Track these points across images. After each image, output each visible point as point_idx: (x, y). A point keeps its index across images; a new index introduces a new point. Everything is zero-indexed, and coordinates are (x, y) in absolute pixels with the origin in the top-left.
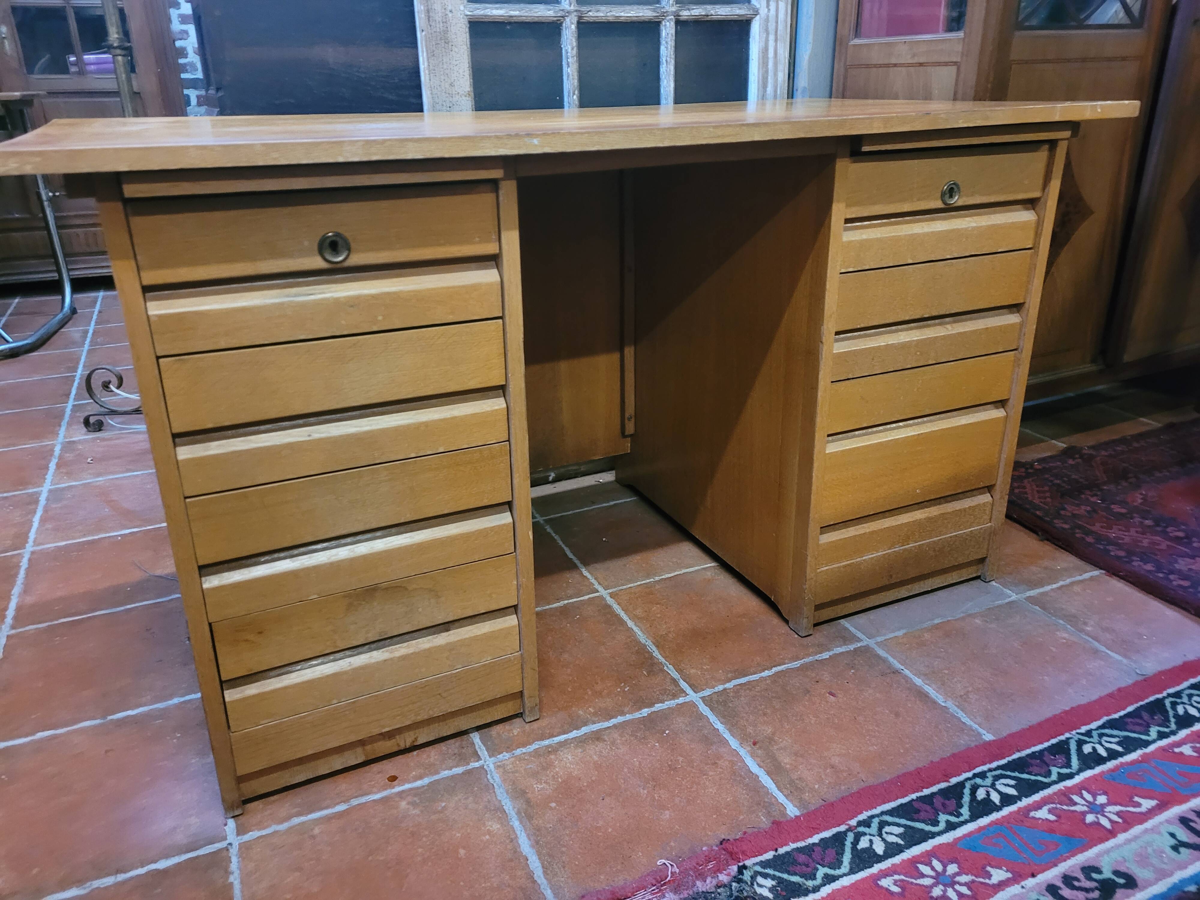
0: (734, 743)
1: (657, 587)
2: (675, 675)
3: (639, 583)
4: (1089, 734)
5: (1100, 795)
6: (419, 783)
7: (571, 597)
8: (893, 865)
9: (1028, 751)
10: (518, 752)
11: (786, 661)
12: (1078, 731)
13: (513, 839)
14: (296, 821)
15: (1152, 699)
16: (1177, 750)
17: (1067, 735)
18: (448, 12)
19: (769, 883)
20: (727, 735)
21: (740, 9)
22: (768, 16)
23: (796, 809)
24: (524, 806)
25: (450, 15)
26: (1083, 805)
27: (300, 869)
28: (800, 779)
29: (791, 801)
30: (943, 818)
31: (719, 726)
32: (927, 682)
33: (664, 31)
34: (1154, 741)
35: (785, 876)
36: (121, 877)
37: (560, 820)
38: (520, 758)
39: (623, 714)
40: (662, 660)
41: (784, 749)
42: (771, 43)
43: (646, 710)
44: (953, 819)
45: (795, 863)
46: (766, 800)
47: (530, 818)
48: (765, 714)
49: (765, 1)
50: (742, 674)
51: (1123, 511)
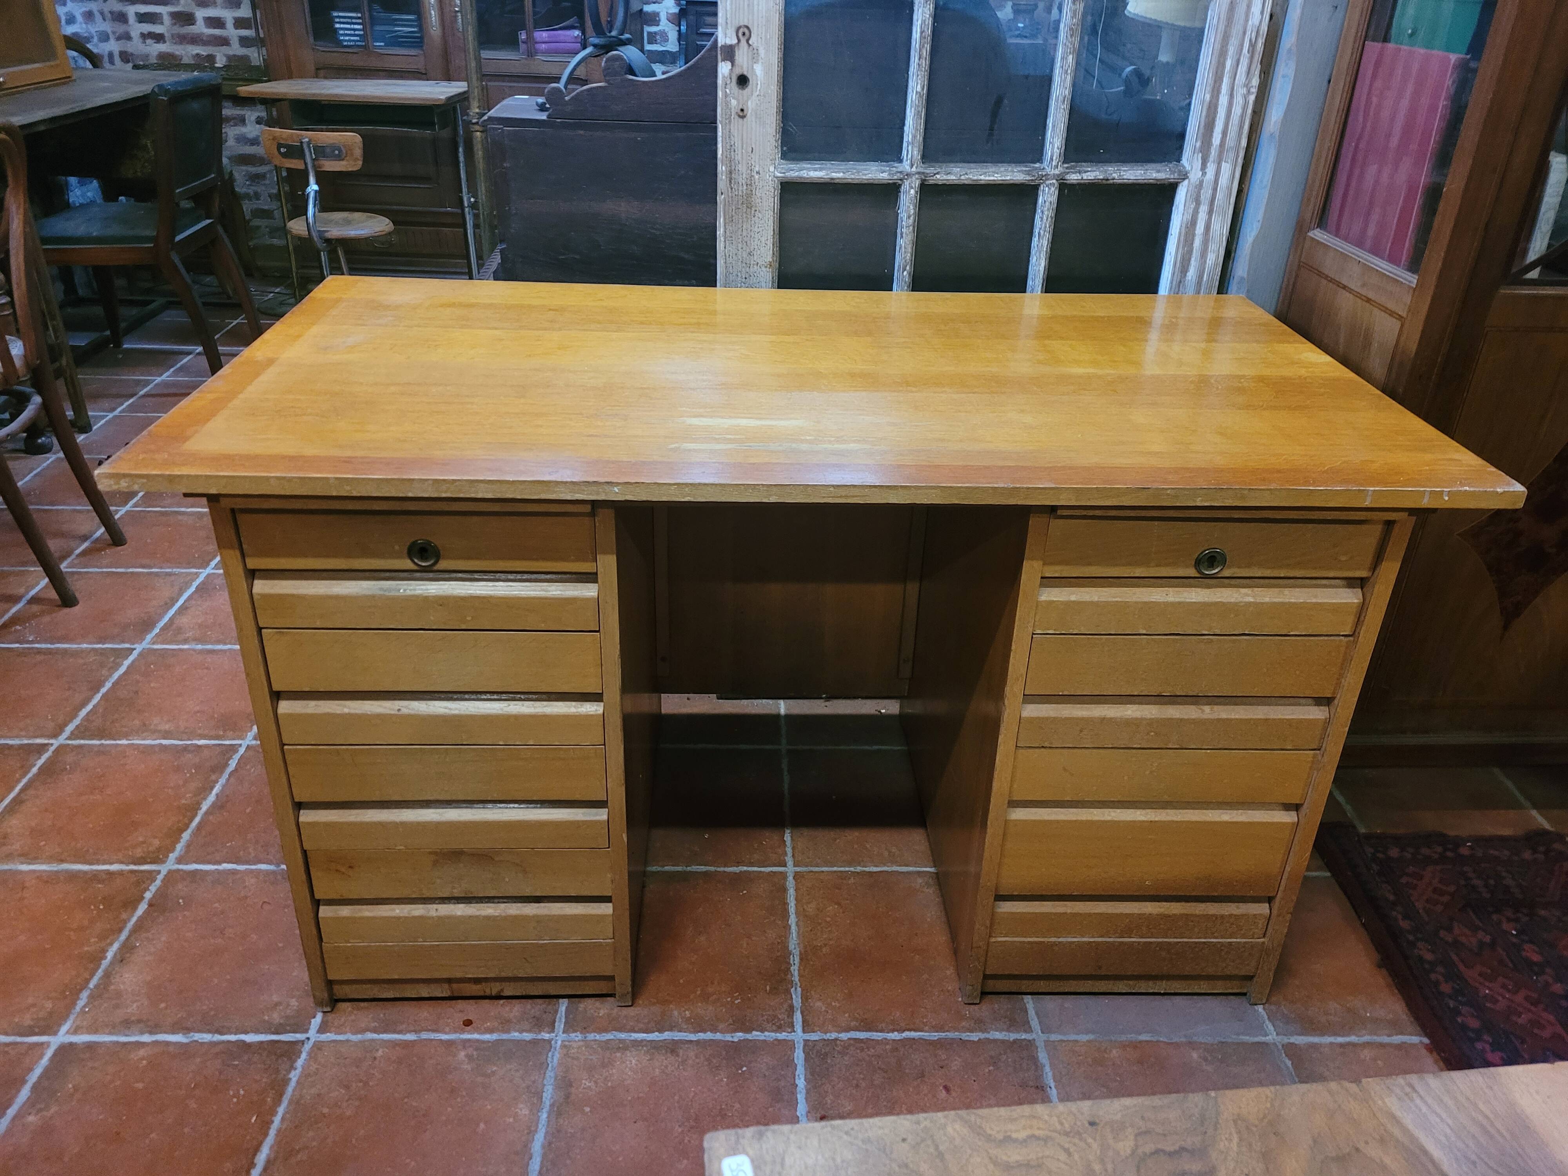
1: (852, 881)
2: (797, 1001)
3: (835, 869)
6: (487, 1037)
7: (752, 864)
10: (591, 1036)
11: (926, 1028)
13: (531, 1132)
14: (370, 1036)
18: (754, 174)
20: (801, 1097)
21: (1158, 171)
22: (1201, 182)
24: (561, 1100)
25: (757, 177)
27: (347, 1087)
31: (801, 1082)
33: (1042, 198)
36: (218, 1037)
37: (583, 1130)
38: (587, 1044)
39: (714, 1030)
40: (796, 978)
42: (1202, 216)
43: (740, 1034)
47: (559, 1114)
48: (857, 1086)
49: (1200, 161)
50: (868, 1027)
51: (1536, 958)
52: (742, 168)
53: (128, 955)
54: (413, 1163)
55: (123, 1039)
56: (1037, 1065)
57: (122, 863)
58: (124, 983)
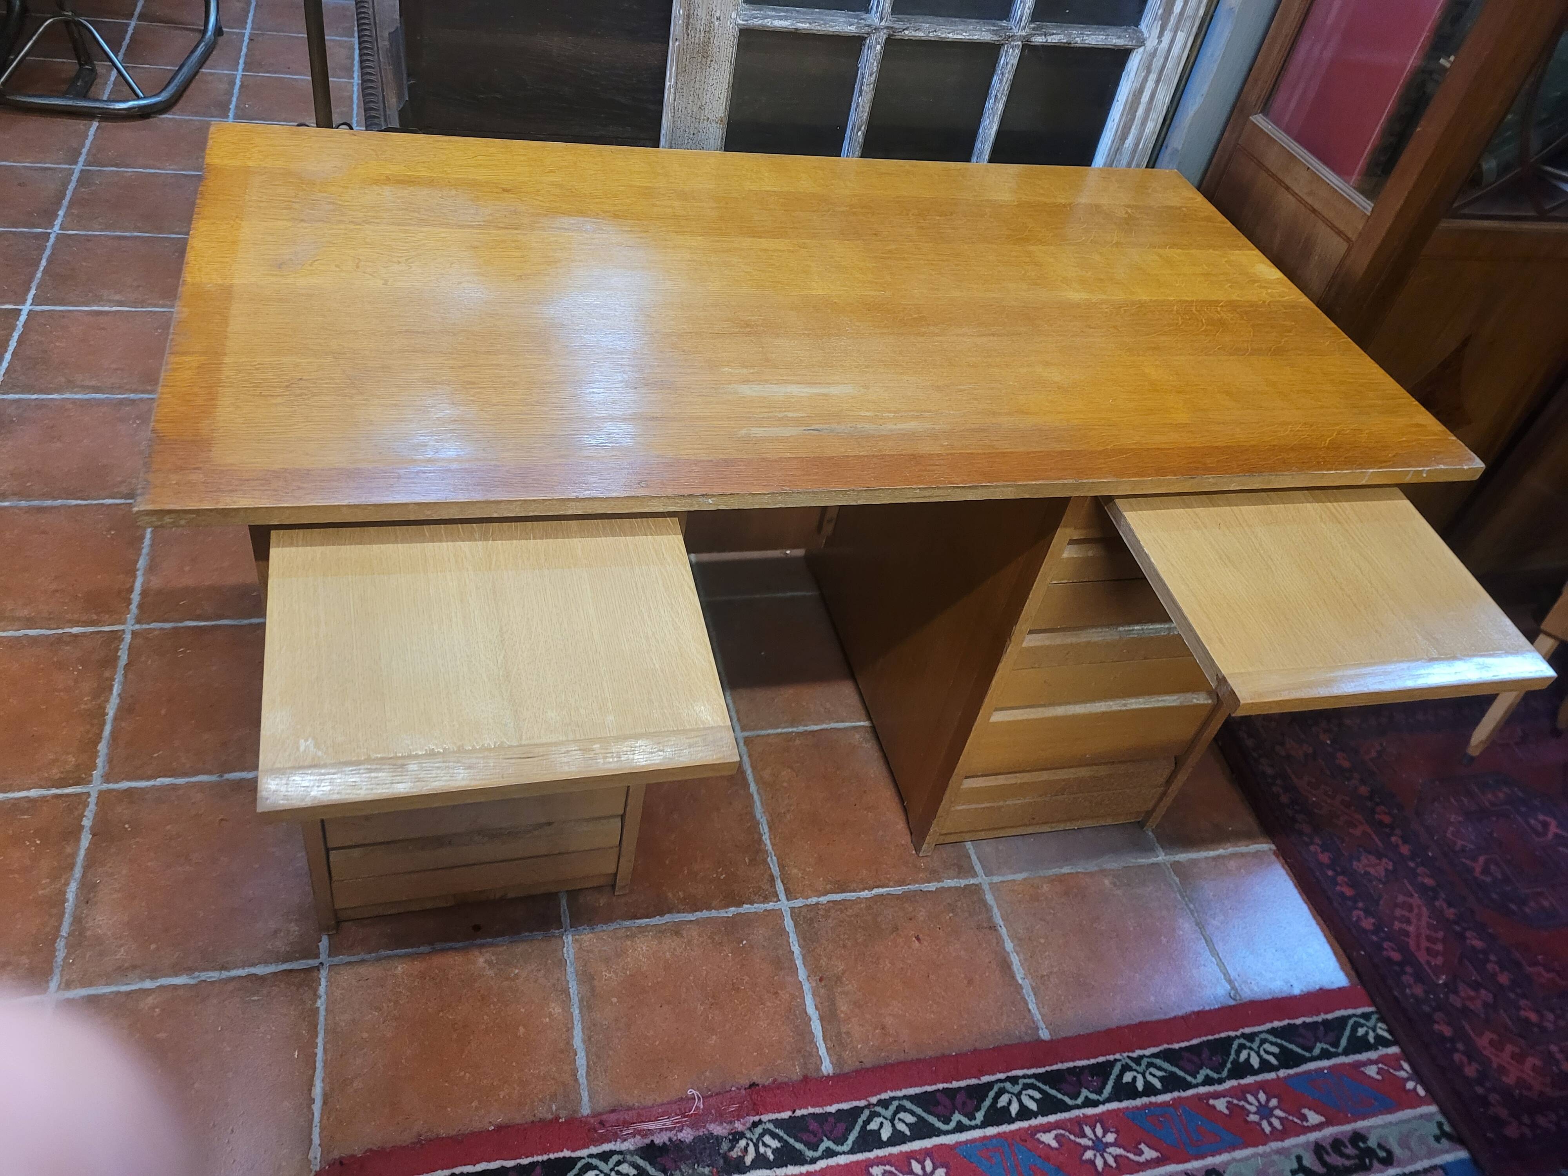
0: (802, 974)
1: (797, 742)
2: (775, 870)
3: (779, 730)
4: (1138, 1060)
5: (1111, 1132)
6: (500, 940)
8: (890, 1155)
9: (1071, 1064)
10: (599, 928)
11: (891, 884)
12: (1131, 1054)
13: (570, 1030)
15: (1223, 1035)
16: (1211, 1102)
17: (1118, 1056)
18: (714, 20)
19: (775, 1144)
20: (799, 962)
21: (1119, 37)
22: (1156, 50)
23: (831, 1066)
24: (589, 994)
25: (716, 23)
26: (1090, 1139)
27: (379, 1009)
28: (848, 1033)
29: (830, 1056)
30: (957, 1117)
31: (796, 949)
32: (1018, 949)
33: (1003, 58)
34: (1196, 1086)
35: (791, 1141)
36: (226, 974)
37: (616, 1020)
38: (598, 937)
39: (709, 908)
40: (769, 847)
41: (847, 994)
42: (1150, 85)
43: (733, 909)
44: (965, 1121)
45: (806, 1130)
46: (808, 1049)
47: (590, 1008)
48: (844, 946)
49: (1159, 29)
50: (842, 888)
51: (1346, 764)
52: (701, 12)
53: (92, 895)
54: (468, 1075)
55: (124, 988)
56: (988, 909)
57: (41, 787)
58: (100, 927)
